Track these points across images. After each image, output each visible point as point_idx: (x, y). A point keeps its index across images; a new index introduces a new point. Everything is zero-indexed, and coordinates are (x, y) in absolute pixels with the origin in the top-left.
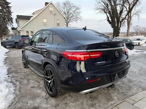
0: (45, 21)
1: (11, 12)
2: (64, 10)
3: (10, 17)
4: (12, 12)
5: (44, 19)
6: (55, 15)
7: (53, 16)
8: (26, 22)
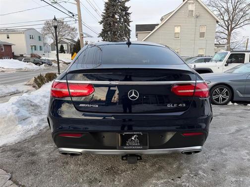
0: (177, 30)
1: (130, 20)
2: (225, 6)
3: (128, 28)
4: (131, 22)
5: (176, 28)
6: (197, 17)
7: (193, 20)
8: (147, 34)
